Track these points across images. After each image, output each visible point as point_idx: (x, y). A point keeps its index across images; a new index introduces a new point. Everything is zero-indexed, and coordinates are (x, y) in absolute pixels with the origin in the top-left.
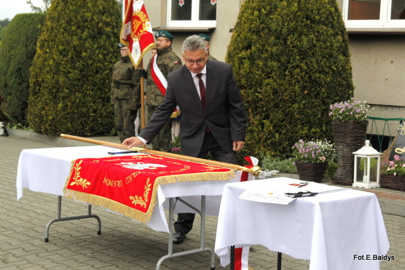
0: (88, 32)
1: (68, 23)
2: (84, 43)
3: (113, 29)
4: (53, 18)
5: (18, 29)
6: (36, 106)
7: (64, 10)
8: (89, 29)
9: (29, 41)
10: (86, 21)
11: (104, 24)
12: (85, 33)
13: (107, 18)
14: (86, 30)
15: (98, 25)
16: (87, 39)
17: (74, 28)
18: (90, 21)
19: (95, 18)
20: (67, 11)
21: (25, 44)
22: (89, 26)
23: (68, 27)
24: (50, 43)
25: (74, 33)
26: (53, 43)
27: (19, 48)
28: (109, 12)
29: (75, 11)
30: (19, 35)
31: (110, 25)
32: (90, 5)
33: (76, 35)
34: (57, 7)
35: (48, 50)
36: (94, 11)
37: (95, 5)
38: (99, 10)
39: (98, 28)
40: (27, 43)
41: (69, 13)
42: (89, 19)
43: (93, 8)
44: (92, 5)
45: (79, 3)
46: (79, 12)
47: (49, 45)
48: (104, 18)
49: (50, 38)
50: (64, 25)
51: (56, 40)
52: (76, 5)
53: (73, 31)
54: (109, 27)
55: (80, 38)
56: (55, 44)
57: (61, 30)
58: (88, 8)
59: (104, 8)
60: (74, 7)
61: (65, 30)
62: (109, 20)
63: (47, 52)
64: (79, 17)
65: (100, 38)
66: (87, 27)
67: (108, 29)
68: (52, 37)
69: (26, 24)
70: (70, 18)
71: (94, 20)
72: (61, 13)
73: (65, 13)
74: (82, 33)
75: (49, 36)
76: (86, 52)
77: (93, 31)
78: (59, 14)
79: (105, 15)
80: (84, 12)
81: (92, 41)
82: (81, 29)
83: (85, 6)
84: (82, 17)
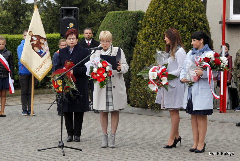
0: (187, 26)
1: (170, 19)
2: (184, 35)
3: (203, 23)
4: (156, 15)
5: (114, 25)
6: (140, 86)
7: (166, 9)
8: (187, 23)
9: (125, 34)
10: (185, 18)
11: (198, 20)
12: (185, 27)
13: (199, 14)
14: (186, 25)
15: (194, 20)
16: (187, 31)
17: (176, 24)
18: (188, 18)
19: (191, 15)
20: (168, 10)
21: (122, 37)
22: (187, 22)
23: (171, 23)
24: (156, 36)
25: (177, 27)
26: (159, 35)
27: (117, 40)
28: (200, 10)
29: (175, 10)
30: (116, 29)
31: (202, 20)
32: (186, 4)
33: (178, 29)
34: (159, 7)
35: (154, 41)
36: (190, 9)
37: (190, 5)
38: (194, 9)
39: (194, 23)
40: (123, 35)
41: (170, 12)
42: (187, 16)
43: (189, 7)
44: (188, 5)
45: (178, 3)
46: (179, 10)
47: (155, 37)
48: (197, 14)
49: (154, 32)
50: (167, 21)
51: (161, 33)
52: (175, 5)
53: (176, 26)
54: (201, 22)
55: (182, 31)
56: (160, 36)
57: (165, 25)
58: (185, 7)
59: (197, 7)
60: (174, 6)
61: (168, 25)
62: (201, 16)
63: (152, 43)
64: (179, 15)
65: (196, 30)
66: (185, 22)
67: (201, 23)
68: (157, 31)
69: (121, 20)
70: (172, 15)
71: (191, 17)
72: (163, 11)
73: (167, 12)
74: (183, 27)
75: (153, 30)
76: (186, 42)
77: (191, 25)
78: (162, 12)
79: (198, 12)
80: (182, 10)
81: (191, 33)
82: (182, 24)
83: (183, 5)
84: (181, 15)
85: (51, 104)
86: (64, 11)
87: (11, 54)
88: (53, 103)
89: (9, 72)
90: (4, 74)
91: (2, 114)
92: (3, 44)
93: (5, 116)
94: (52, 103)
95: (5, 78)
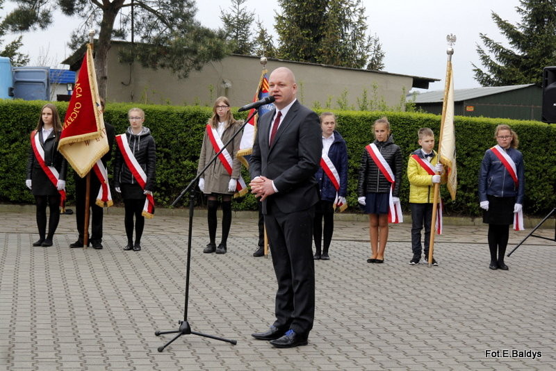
85: (516, 246)
86: (550, 73)
87: (398, 150)
88: (521, 244)
89: (390, 184)
90: (379, 187)
91: (378, 258)
92: (382, 131)
93: (381, 262)
94: (519, 243)
95: (383, 193)
